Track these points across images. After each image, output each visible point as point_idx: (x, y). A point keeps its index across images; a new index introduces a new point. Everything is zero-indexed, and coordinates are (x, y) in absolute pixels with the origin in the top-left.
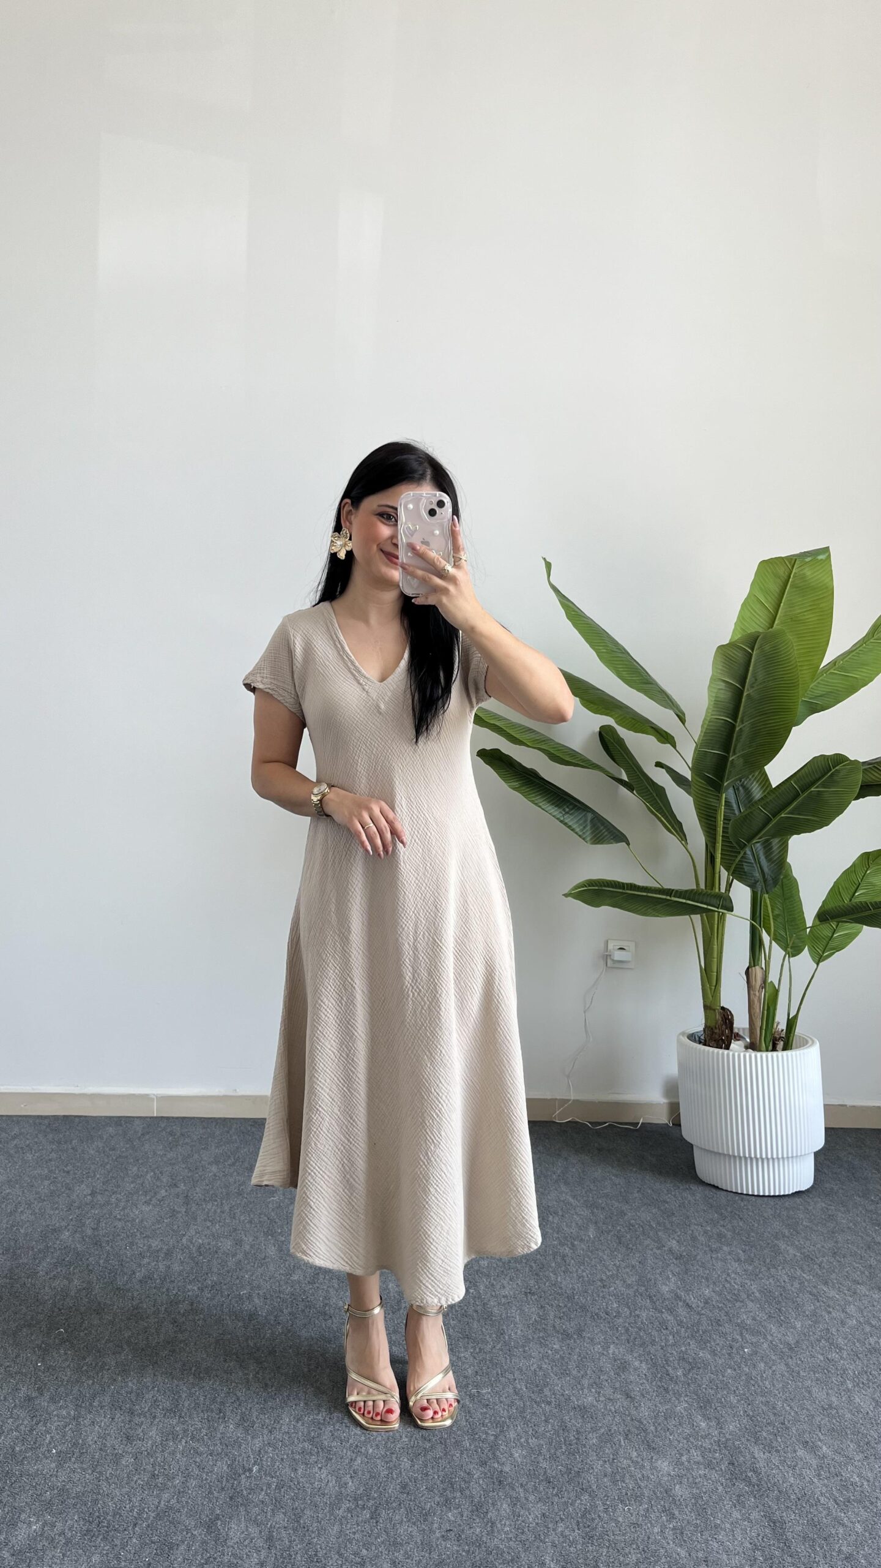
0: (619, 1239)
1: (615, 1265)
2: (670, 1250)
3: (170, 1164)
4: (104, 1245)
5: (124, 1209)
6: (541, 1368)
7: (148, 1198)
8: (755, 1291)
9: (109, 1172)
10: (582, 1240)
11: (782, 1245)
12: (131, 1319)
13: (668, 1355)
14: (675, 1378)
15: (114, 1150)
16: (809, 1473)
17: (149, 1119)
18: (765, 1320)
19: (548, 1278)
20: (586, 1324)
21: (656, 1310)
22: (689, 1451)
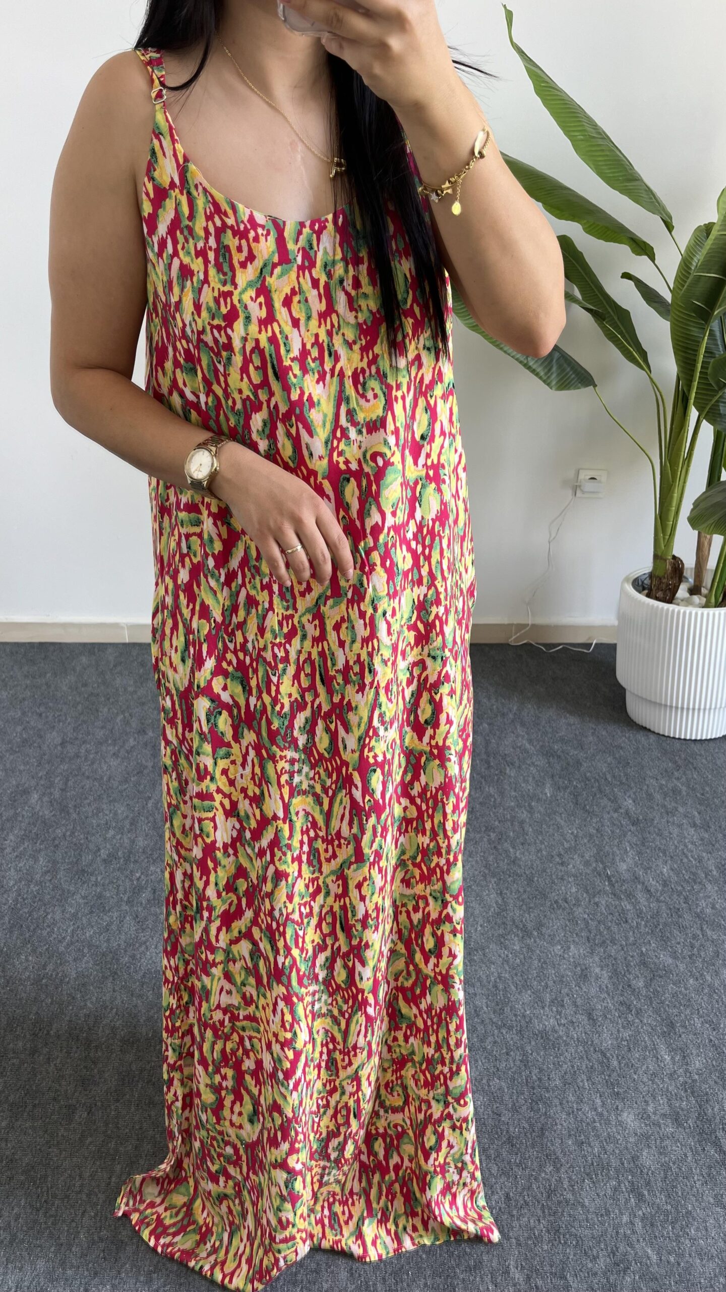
0: (576, 796)
1: (572, 833)
2: (627, 813)
4: (71, 811)
5: (92, 763)
6: (500, 978)
7: (117, 748)
9: (80, 714)
10: (539, 800)
12: (92, 912)
13: (629, 958)
14: (637, 990)
15: (85, 685)
17: (121, 645)
19: (506, 851)
20: (545, 916)
21: (615, 895)
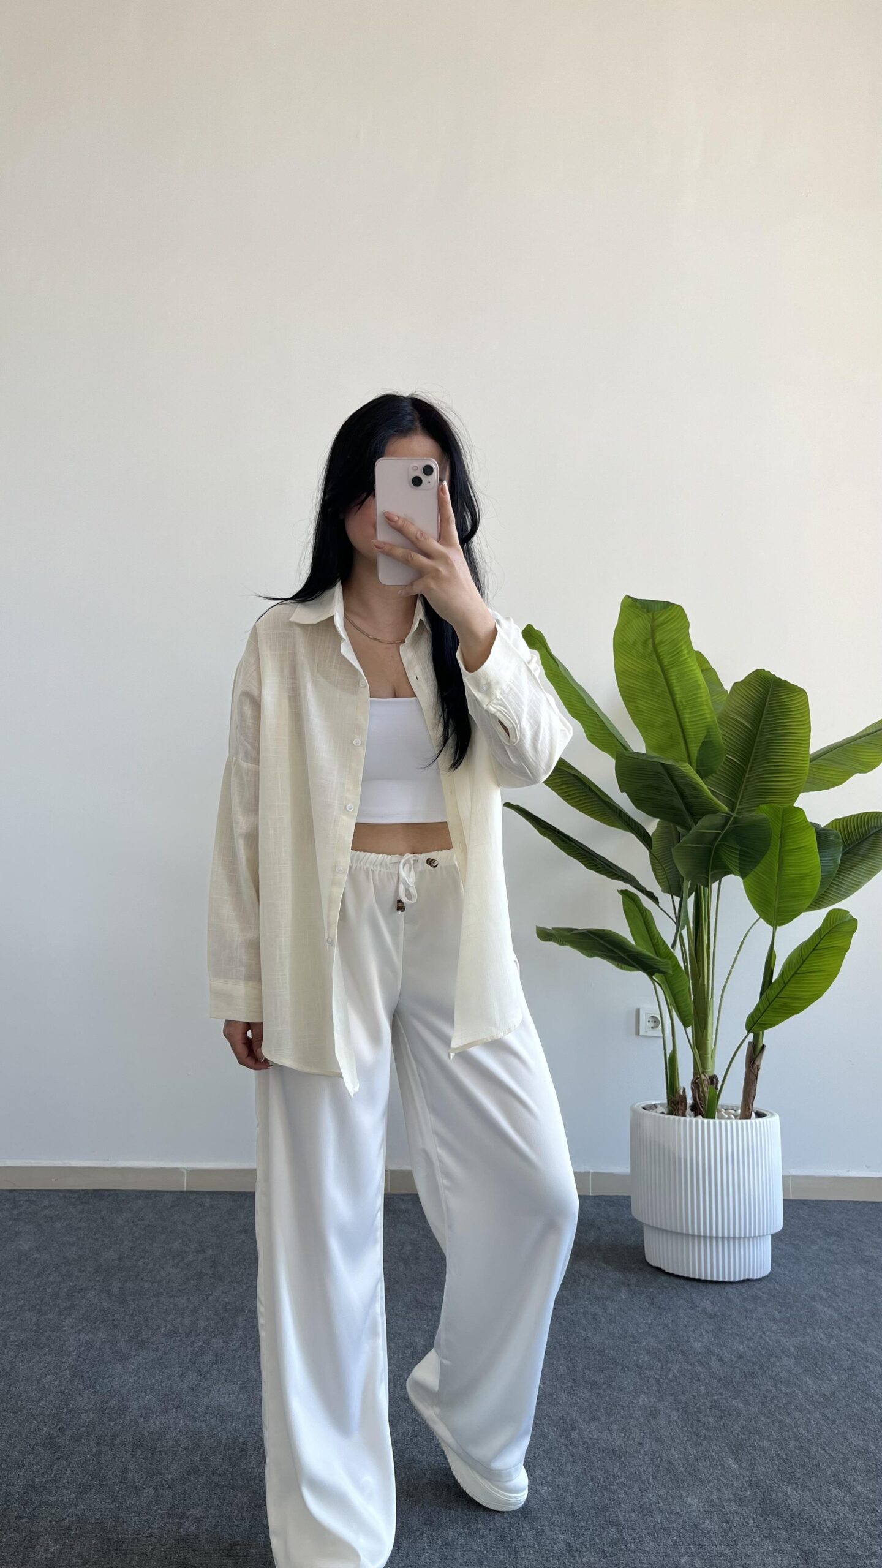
1: (646, 1323)
2: (704, 1311)
3: (199, 1232)
4: (129, 1302)
5: (151, 1272)
7: (175, 1262)
8: (791, 1347)
9: (137, 1239)
10: (613, 1300)
11: (820, 1307)
12: (153, 1368)
13: (700, 1403)
14: (706, 1423)
15: (143, 1220)
16: (842, 1511)
17: (179, 1193)
18: (800, 1373)
20: (616, 1375)
21: (688, 1363)
22: (720, 1490)
